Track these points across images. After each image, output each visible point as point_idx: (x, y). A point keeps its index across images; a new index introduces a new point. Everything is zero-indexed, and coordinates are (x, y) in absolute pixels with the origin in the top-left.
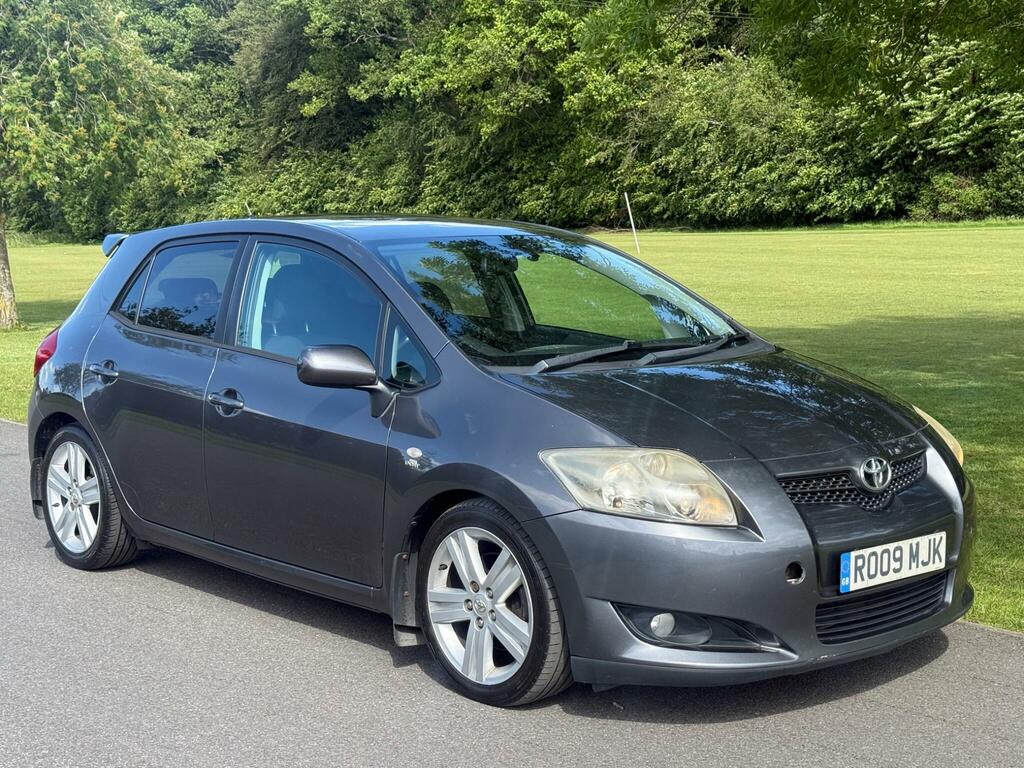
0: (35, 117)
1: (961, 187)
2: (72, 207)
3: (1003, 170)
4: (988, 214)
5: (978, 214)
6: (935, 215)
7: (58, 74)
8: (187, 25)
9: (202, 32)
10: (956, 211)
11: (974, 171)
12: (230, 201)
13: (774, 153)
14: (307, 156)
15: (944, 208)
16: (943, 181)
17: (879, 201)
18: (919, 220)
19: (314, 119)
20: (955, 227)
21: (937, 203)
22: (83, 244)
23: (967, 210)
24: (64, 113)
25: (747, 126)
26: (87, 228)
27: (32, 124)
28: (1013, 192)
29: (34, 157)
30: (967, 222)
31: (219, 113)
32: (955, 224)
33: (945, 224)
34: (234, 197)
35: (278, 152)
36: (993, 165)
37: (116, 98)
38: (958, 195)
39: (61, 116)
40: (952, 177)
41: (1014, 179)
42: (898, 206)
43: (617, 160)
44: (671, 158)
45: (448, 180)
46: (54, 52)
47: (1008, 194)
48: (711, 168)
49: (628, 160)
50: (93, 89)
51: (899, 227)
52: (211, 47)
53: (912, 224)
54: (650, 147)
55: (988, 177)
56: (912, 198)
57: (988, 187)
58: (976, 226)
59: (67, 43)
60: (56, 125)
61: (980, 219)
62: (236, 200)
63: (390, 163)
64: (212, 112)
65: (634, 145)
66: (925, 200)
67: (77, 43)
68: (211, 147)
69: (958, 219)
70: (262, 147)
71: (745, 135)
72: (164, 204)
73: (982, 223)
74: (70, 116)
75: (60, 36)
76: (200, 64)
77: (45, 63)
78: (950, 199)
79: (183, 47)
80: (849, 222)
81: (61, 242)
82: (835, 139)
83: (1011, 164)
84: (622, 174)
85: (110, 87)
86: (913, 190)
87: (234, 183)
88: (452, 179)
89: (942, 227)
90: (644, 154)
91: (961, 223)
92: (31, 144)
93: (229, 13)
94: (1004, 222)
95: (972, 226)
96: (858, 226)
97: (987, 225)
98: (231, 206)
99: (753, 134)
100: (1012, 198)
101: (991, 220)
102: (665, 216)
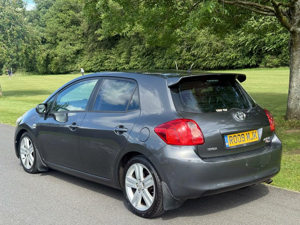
0: (4, 45)
1: (273, 59)
2: (39, 65)
3: (283, 54)
4: (279, 66)
5: (277, 66)
6: (266, 67)
7: (9, 34)
8: (69, 15)
9: (73, 17)
10: (271, 65)
11: (276, 55)
12: (80, 63)
13: (223, 50)
14: (101, 51)
15: (268, 64)
16: (268, 57)
17: (251, 63)
18: (262, 68)
19: (102, 41)
20: (271, 70)
21: (266, 63)
22: (42, 75)
23: (274, 65)
24: (11, 43)
25: (216, 42)
26: (43, 71)
27: (4, 46)
28: (286, 60)
29: (5, 55)
30: (274, 68)
31: (78, 39)
32: (271, 69)
33: (268, 69)
34: (81, 62)
35: (93, 50)
36: (281, 53)
37: (24, 40)
38: (272, 61)
39: (10, 44)
40: (270, 56)
41: (286, 56)
42: (257, 64)
43: (181, 52)
44: (195, 51)
45: (137, 57)
46: (9, 29)
47: (285, 61)
48: (206, 54)
49: (184, 52)
50: (19, 37)
51: (256, 70)
52: (75, 22)
53: (259, 69)
54: (190, 48)
55: (280, 56)
56: (260, 62)
57: (279, 59)
58: (276, 69)
59: (12, 26)
60: (9, 46)
61: (277, 67)
62: (82, 63)
63: (122, 53)
64: (76, 39)
65: (186, 48)
66: (263, 62)
67: (14, 26)
68: (75, 48)
69: (272, 67)
70: (88, 49)
71: (215, 45)
72: (63, 64)
73: (278, 69)
74: (13, 44)
75: (10, 24)
76: (73, 26)
77: (6, 31)
78: (269, 62)
79: (68, 21)
80: (243, 68)
81: (36, 74)
82: (239, 46)
83: (286, 52)
84: (183, 56)
85: (23, 37)
86: (260, 60)
87: (81, 58)
88: (138, 57)
89: (267, 70)
90: (189, 50)
91: (272, 69)
92: (4, 52)
93: (80, 12)
94: (284, 68)
95: (275, 69)
96: (245, 69)
97: (279, 69)
98: (80, 65)
99: (217, 44)
100: (286, 62)
101: (280, 68)
102: (194, 67)
